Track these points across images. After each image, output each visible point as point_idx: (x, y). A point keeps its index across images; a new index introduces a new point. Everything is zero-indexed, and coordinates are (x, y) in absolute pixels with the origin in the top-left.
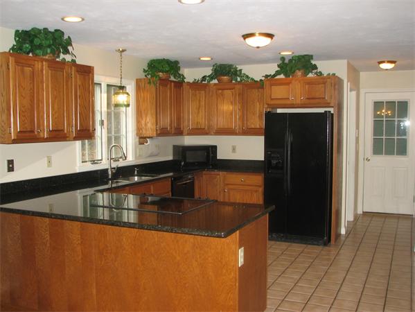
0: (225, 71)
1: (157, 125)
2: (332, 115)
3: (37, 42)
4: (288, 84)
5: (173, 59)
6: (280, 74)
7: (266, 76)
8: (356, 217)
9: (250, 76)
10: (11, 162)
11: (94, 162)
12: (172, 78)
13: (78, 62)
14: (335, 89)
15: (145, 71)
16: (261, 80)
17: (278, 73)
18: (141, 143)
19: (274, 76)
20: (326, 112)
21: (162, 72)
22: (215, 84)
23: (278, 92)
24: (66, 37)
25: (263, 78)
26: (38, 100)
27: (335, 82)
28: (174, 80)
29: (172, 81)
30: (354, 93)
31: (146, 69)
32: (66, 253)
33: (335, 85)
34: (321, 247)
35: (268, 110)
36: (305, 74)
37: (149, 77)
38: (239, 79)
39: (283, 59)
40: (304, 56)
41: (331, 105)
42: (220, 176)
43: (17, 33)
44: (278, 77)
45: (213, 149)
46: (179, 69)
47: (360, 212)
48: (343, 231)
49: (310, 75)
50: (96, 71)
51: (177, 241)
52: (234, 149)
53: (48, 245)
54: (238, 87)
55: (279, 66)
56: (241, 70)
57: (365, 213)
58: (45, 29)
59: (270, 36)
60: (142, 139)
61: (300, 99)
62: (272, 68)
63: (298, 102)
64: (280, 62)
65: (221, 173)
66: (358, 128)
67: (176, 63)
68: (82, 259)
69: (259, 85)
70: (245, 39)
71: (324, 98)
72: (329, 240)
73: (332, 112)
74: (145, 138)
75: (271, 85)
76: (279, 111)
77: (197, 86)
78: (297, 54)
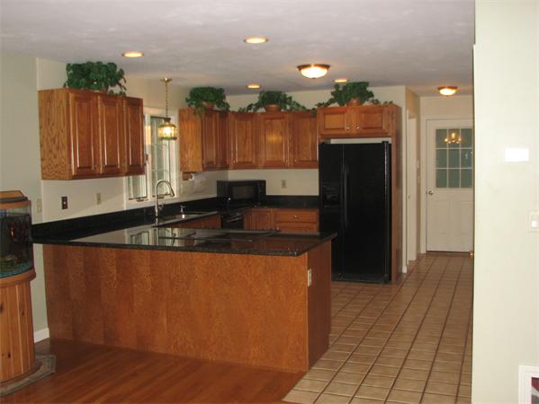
0: (273, 99)
1: (203, 158)
2: (390, 145)
3: (92, 76)
4: (343, 113)
5: (218, 88)
6: (334, 102)
7: (320, 105)
8: (419, 257)
9: (302, 104)
10: (64, 199)
11: (139, 199)
12: (216, 108)
13: (128, 95)
14: (392, 118)
15: (187, 100)
16: (314, 109)
17: (331, 101)
18: (185, 179)
19: (328, 104)
20: (383, 142)
21: (206, 101)
22: (262, 114)
23: (333, 122)
24: (118, 70)
25: (316, 107)
26: (94, 136)
27: (393, 111)
28: (218, 109)
29: (216, 111)
30: (414, 121)
31: (189, 98)
32: (135, 286)
33: (393, 113)
34: (381, 285)
35: (322, 141)
36: (361, 102)
37: (193, 106)
38: (288, 107)
39: (337, 86)
40: (359, 83)
41: (389, 134)
42: (271, 212)
43: (69, 67)
44: (332, 105)
45: (262, 184)
46: (224, 97)
47: (423, 251)
48: (405, 270)
49: (366, 103)
50: (144, 103)
51: (249, 266)
52: (284, 184)
53: (115, 279)
54: (287, 116)
55: (332, 93)
56: (291, 98)
57: (429, 253)
58: (99, 63)
59: (327, 67)
60: (186, 174)
61: (356, 128)
62: (325, 96)
63: (354, 132)
64: (334, 90)
65: (271, 210)
66: (419, 158)
67: (221, 91)
68: (152, 290)
69: (312, 114)
70: (300, 70)
71: (381, 128)
72: (390, 278)
73: (390, 142)
74: (189, 173)
75: (325, 114)
76: (333, 141)
77: (243, 115)
78: (352, 81)
